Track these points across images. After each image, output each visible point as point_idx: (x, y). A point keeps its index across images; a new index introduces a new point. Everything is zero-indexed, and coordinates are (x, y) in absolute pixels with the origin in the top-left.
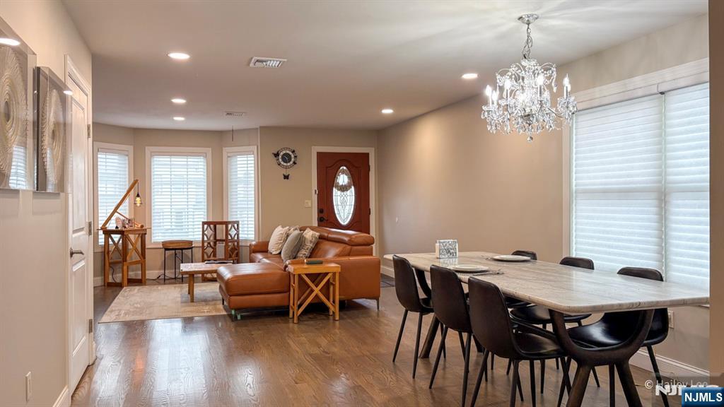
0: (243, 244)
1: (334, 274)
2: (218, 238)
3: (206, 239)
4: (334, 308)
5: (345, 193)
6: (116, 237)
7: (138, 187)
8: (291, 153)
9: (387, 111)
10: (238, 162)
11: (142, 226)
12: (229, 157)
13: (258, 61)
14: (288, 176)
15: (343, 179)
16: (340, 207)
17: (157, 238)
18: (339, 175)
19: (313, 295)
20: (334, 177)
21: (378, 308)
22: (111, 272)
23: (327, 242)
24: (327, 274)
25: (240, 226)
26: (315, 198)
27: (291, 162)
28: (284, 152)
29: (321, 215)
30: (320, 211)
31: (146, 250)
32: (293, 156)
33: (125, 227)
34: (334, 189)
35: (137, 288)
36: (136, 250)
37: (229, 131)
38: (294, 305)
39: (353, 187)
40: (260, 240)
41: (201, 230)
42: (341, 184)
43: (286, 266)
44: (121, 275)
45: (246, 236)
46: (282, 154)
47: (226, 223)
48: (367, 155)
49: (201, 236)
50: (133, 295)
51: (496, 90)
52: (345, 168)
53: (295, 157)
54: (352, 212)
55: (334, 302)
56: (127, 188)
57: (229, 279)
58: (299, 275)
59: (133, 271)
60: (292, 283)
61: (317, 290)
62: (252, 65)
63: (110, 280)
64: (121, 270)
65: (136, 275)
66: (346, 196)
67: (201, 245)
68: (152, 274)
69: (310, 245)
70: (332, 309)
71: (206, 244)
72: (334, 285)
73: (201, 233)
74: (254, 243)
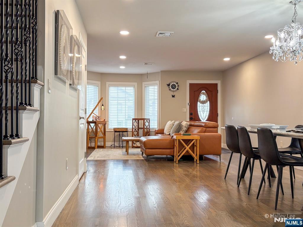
0: (152, 130)
1: (197, 140)
2: (139, 127)
3: (134, 127)
4: (196, 158)
5: (204, 104)
6: (92, 125)
7: (102, 102)
8: (176, 84)
9: (227, 59)
10: (150, 90)
11: (104, 120)
12: (145, 87)
13: (160, 33)
14: (174, 96)
15: (203, 97)
16: (201, 112)
17: (111, 126)
18: (201, 95)
19: (186, 150)
20: (198, 96)
21: (220, 160)
22: (90, 142)
23: (193, 127)
24: (193, 140)
25: (150, 121)
26: (188, 107)
27: (176, 89)
28: (173, 83)
29: (191, 116)
30: (191, 114)
31: (106, 132)
32: (177, 86)
33: (97, 120)
34: (198, 103)
35: (102, 149)
36: (101, 131)
37: (146, 74)
38: (176, 155)
39: (208, 102)
40: (160, 128)
41: (132, 123)
42: (202, 100)
43: (173, 137)
44: (94, 144)
45: (153, 126)
46: (171, 84)
47: (144, 119)
48: (216, 85)
49: (132, 126)
50: (100, 152)
51: (277, 39)
52: (204, 91)
53: (178, 86)
54: (208, 115)
55: (196, 155)
56: (98, 101)
57: (145, 141)
58: (179, 140)
59: (99, 142)
60: (175, 144)
61: (188, 148)
62: (157, 36)
63: (90, 146)
64: (94, 141)
65: (101, 144)
66: (205, 106)
67: (131, 130)
68: (108, 144)
69: (185, 129)
70: (195, 158)
71: (134, 130)
72: (196, 146)
73: (132, 125)
74: (157, 129)
